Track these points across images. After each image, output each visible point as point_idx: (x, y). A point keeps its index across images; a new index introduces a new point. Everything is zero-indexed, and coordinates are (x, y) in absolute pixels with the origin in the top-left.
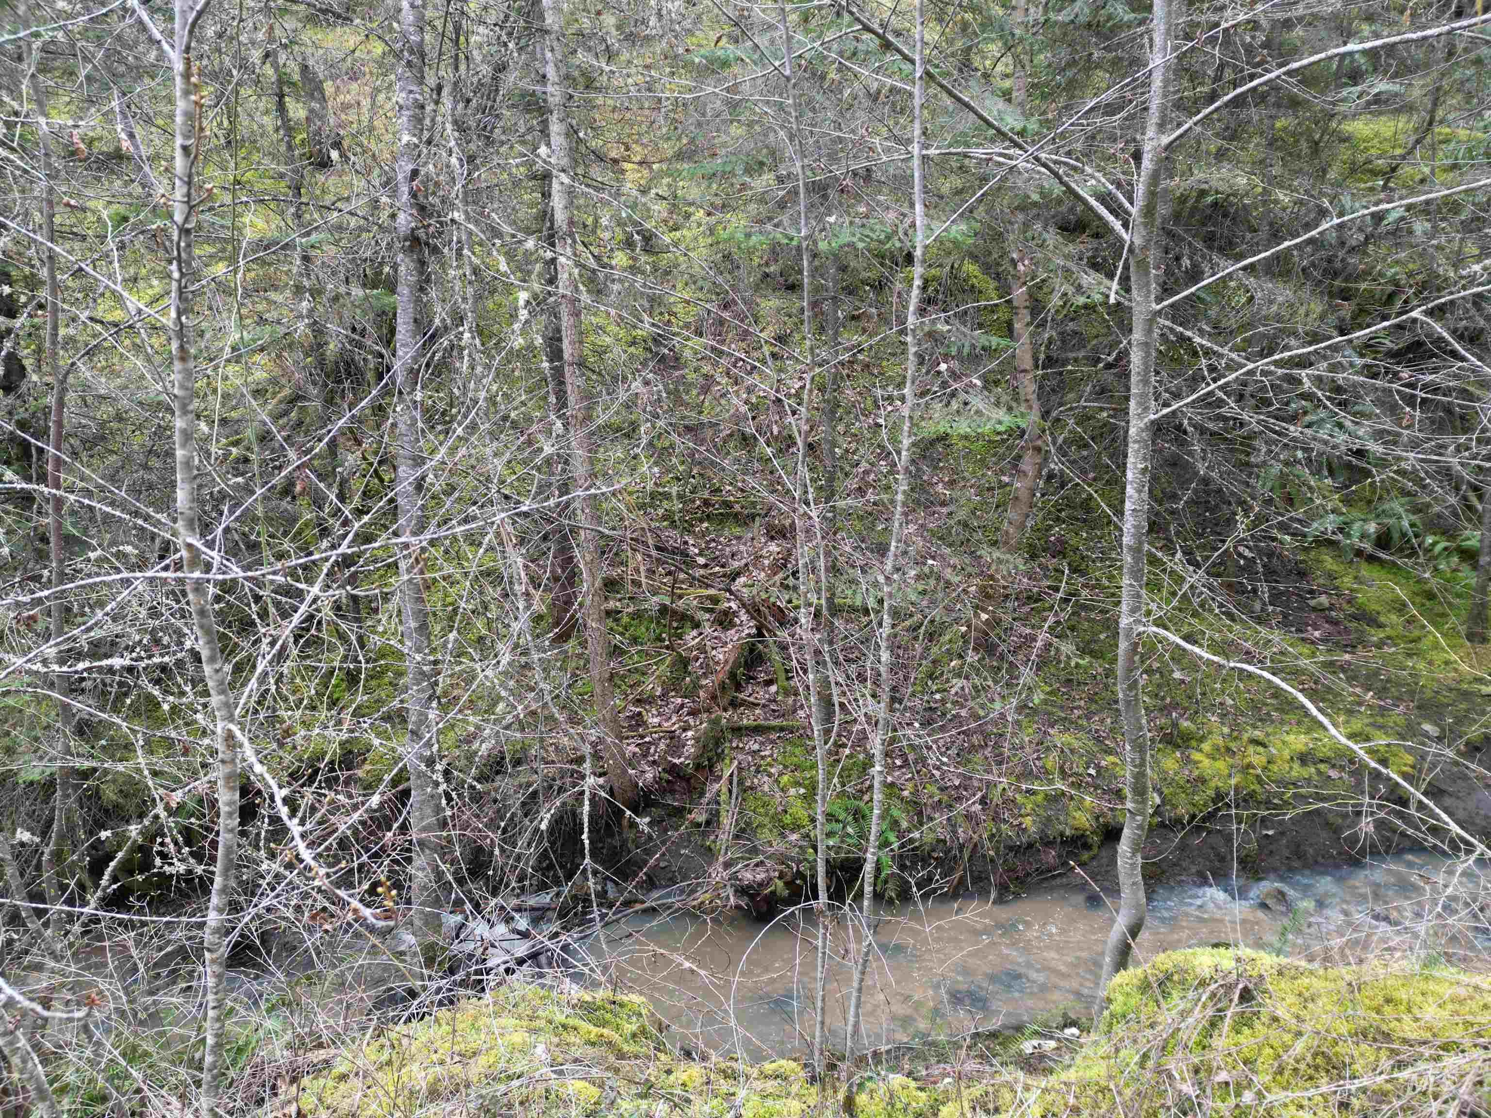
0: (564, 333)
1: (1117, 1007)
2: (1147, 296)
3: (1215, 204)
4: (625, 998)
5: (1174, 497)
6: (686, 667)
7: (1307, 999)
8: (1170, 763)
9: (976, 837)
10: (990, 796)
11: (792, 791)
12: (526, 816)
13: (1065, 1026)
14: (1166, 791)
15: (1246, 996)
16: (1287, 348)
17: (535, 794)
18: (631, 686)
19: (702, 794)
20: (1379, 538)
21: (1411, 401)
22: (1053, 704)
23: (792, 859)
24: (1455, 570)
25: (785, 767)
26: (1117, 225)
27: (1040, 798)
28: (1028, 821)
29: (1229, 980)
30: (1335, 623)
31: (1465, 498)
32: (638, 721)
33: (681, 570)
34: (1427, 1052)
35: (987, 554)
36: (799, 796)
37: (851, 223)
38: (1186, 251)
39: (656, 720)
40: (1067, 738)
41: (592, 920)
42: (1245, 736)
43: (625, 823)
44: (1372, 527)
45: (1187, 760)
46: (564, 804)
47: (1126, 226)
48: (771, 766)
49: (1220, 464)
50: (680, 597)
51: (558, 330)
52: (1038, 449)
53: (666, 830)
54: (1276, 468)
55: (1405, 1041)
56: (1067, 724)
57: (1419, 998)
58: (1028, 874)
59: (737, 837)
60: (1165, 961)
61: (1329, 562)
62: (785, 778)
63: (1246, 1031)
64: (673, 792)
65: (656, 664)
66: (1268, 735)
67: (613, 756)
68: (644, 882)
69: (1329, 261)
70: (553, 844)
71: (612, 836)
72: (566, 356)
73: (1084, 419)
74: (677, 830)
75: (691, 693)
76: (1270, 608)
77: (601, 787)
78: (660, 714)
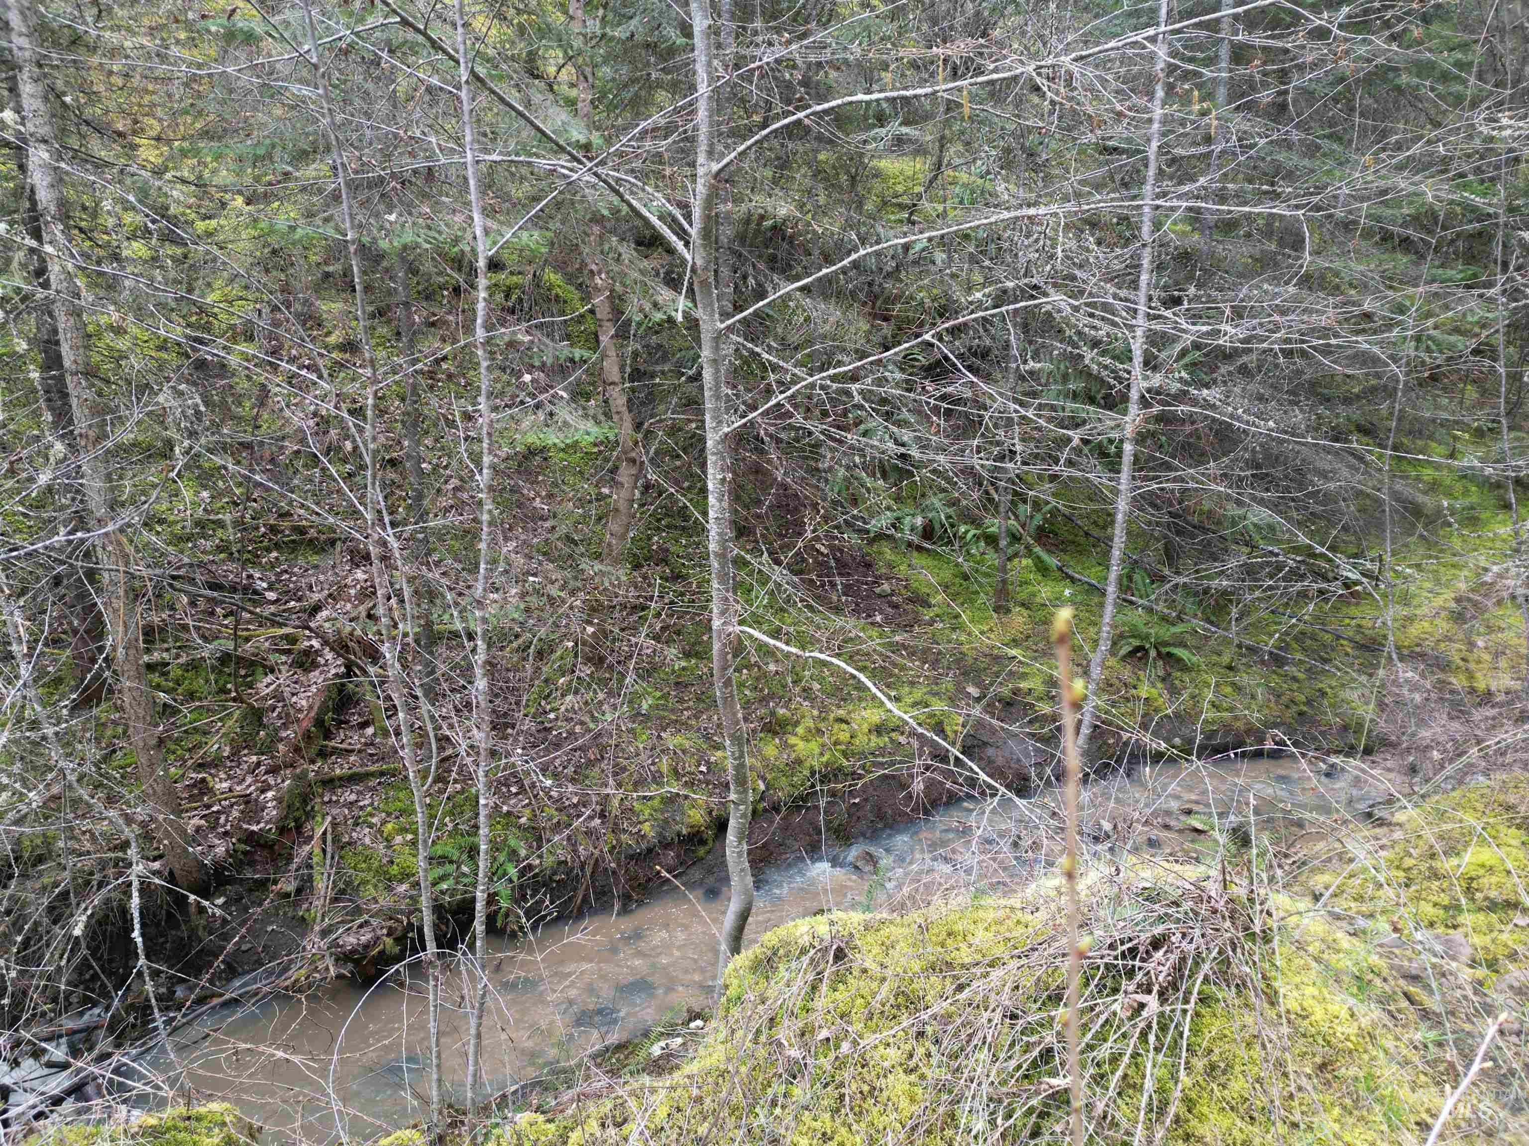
0: (61, 336)
1: (732, 992)
2: (712, 315)
3: (774, 228)
4: (203, 1110)
5: (759, 503)
6: (260, 719)
7: (888, 947)
8: (771, 749)
9: (597, 852)
10: (608, 808)
11: (399, 839)
12: (55, 922)
13: (690, 1020)
14: (769, 777)
15: (840, 955)
16: (840, 363)
17: (65, 895)
18: (190, 750)
19: (290, 859)
20: (924, 528)
21: (936, 410)
22: (665, 708)
23: (401, 912)
24: (983, 553)
25: (389, 814)
26: (680, 245)
27: (656, 802)
28: (646, 828)
29: (825, 944)
30: (896, 606)
31: (987, 492)
32: (202, 788)
33: (244, 609)
34: (978, 971)
35: (591, 567)
36: (405, 844)
37: (414, 223)
38: (751, 271)
39: (225, 785)
40: (679, 739)
41: (156, 1029)
42: (832, 716)
43: (193, 909)
44: (919, 521)
45: (786, 745)
46: (107, 901)
47: (687, 244)
48: (372, 815)
49: (794, 470)
50: (247, 640)
51: (55, 331)
52: (633, 461)
53: (246, 909)
54: (842, 472)
55: (963, 966)
56: (679, 726)
57: (972, 927)
58: (650, 880)
59: (335, 900)
60: (770, 938)
61: (888, 553)
62: (390, 826)
63: (841, 987)
64: (252, 863)
65: (220, 719)
66: (849, 712)
67: (168, 835)
68: (222, 971)
69: (870, 284)
70: (94, 951)
71: (177, 927)
72: (67, 363)
73: (674, 430)
74: (260, 905)
75: (268, 749)
76: (844, 599)
77: (155, 873)
78: (229, 777)
